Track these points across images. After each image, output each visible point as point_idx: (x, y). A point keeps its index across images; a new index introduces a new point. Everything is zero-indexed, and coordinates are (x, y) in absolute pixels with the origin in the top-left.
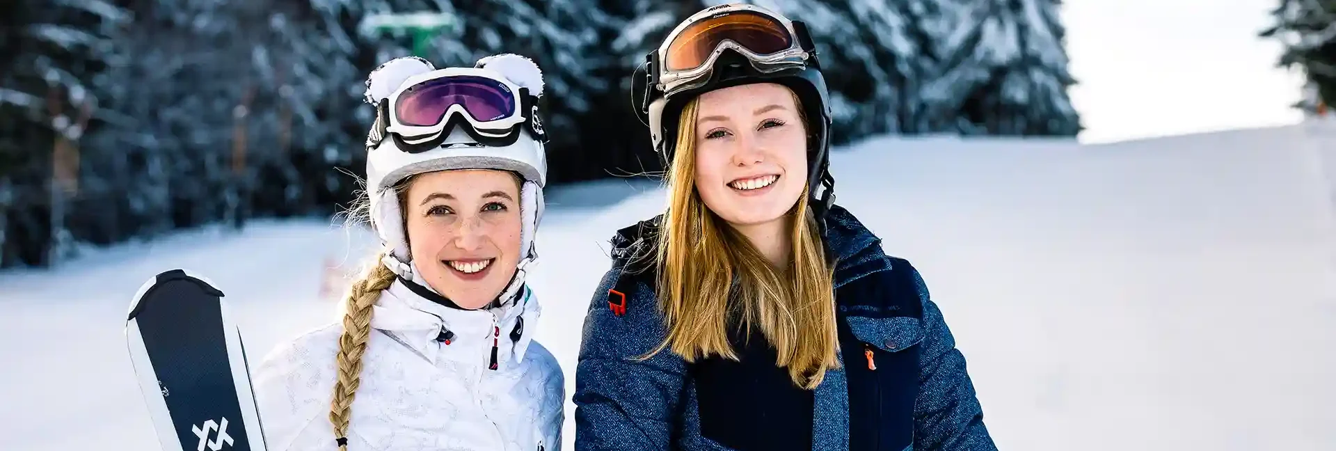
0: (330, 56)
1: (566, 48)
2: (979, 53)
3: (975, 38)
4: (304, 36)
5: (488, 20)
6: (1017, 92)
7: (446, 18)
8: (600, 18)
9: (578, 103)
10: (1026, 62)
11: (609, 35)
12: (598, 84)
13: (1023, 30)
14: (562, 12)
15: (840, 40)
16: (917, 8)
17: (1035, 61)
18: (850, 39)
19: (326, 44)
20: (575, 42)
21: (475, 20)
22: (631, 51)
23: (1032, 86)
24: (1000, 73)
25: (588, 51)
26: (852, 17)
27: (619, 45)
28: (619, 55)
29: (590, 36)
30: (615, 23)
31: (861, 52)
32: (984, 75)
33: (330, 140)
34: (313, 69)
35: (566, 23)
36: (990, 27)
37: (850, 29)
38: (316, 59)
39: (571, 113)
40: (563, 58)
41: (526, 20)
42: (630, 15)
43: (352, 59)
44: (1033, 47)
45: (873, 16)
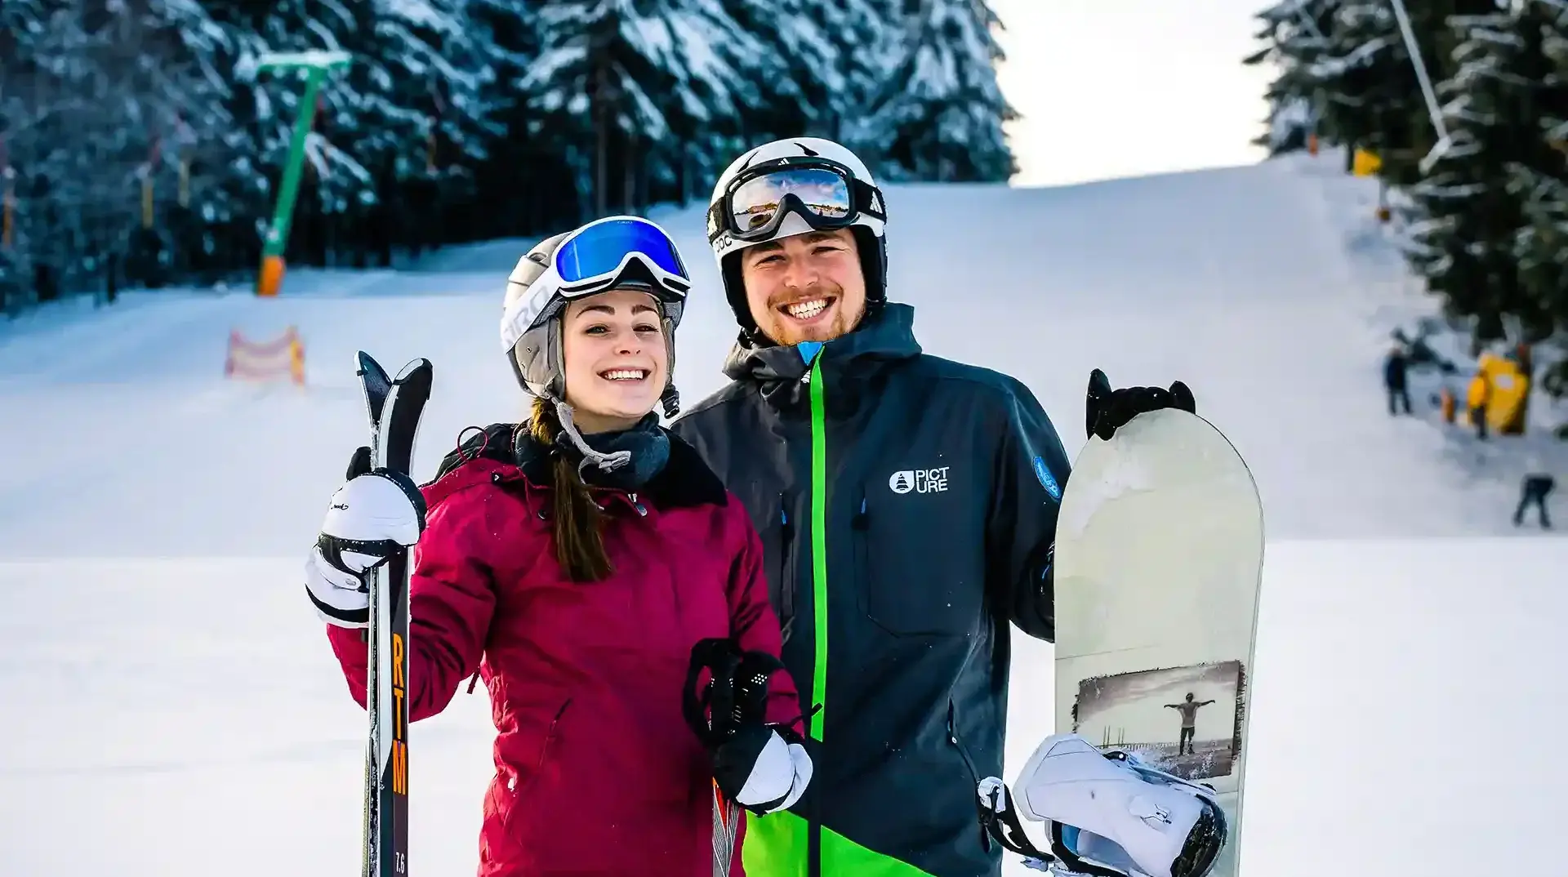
0: (204, 100)
1: (462, 88)
2: (912, 87)
3: (908, 69)
4: (176, 80)
5: (378, 57)
6: (956, 131)
7: (332, 58)
8: (498, 53)
9: (476, 151)
10: (967, 95)
11: (508, 73)
12: (499, 129)
13: (961, 58)
14: (456, 46)
15: (769, 74)
16: (850, 36)
17: (976, 95)
18: (780, 72)
19: (201, 88)
20: (471, 82)
21: (363, 59)
22: (539, 90)
23: (973, 122)
24: (936, 108)
25: (485, 91)
26: (782, 48)
27: (525, 83)
28: (523, 96)
29: (488, 74)
30: (517, 59)
31: (790, 86)
32: (918, 112)
33: (208, 196)
34: (185, 116)
35: (461, 60)
36: (925, 56)
37: (779, 61)
38: (191, 106)
39: (469, 161)
40: (459, 100)
41: (420, 57)
42: (534, 51)
43: (226, 104)
44: (973, 80)
45: (804, 45)
